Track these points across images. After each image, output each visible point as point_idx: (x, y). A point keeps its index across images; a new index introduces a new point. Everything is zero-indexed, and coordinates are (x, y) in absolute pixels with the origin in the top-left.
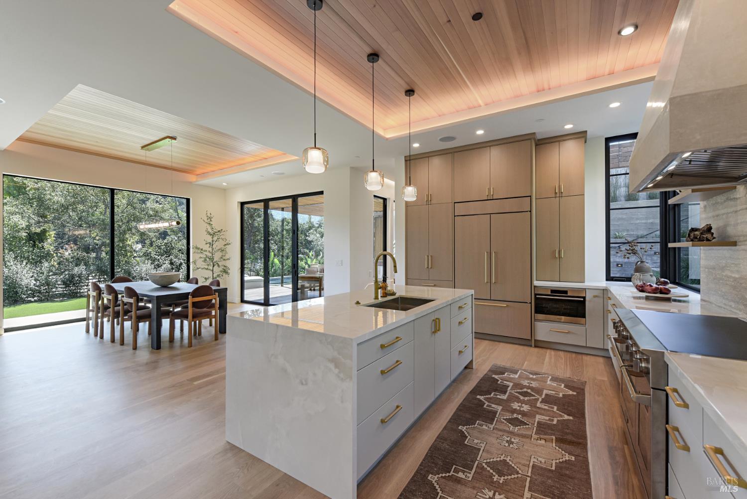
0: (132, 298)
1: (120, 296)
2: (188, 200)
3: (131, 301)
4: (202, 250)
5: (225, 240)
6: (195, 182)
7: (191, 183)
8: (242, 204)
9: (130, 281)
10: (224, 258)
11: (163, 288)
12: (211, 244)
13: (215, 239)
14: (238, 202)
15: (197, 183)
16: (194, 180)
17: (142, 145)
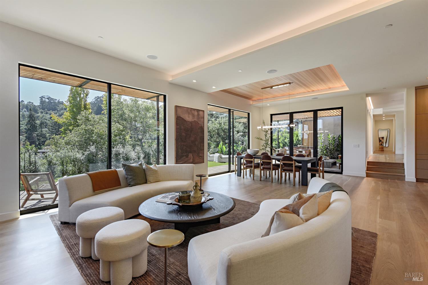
4: (261, 139)
7: (251, 105)
8: (272, 115)
14: (270, 114)
16: (252, 103)
17: (263, 87)
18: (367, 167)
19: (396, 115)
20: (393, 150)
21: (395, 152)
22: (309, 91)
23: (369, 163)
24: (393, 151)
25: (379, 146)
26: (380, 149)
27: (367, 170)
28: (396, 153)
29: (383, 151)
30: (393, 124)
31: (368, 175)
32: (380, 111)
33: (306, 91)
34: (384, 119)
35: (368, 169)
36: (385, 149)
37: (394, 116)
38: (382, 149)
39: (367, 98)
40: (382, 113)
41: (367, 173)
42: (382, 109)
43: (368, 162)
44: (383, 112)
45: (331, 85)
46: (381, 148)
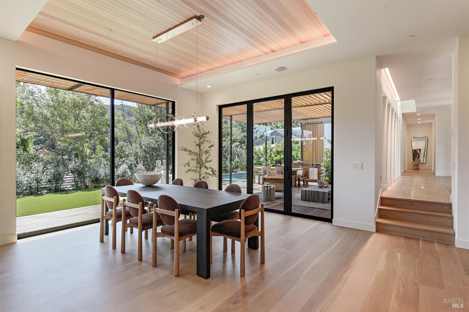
0: (138, 204)
1: (121, 199)
2: (173, 103)
3: (138, 206)
4: (190, 151)
5: (209, 142)
6: (180, 85)
7: (176, 86)
8: (221, 107)
9: (131, 184)
10: (208, 160)
11: (147, 188)
12: (199, 145)
13: (202, 141)
14: (217, 105)
15: (182, 86)
16: (179, 83)
17: (155, 35)
18: (379, 209)
19: (436, 115)
20: (432, 168)
21: (435, 173)
22: (267, 50)
23: (384, 201)
24: (431, 170)
25: (413, 163)
26: (414, 167)
27: (380, 216)
28: (436, 175)
29: (418, 169)
30: (432, 129)
31: (380, 229)
32: (411, 106)
33: (261, 53)
34: (419, 123)
35: (381, 214)
36: (420, 166)
37: (433, 116)
38: (417, 167)
39: (383, 70)
40: (415, 111)
41: (377, 223)
42: (414, 100)
43: (382, 198)
44: (417, 109)
45: (303, 36)
46: (415, 165)
